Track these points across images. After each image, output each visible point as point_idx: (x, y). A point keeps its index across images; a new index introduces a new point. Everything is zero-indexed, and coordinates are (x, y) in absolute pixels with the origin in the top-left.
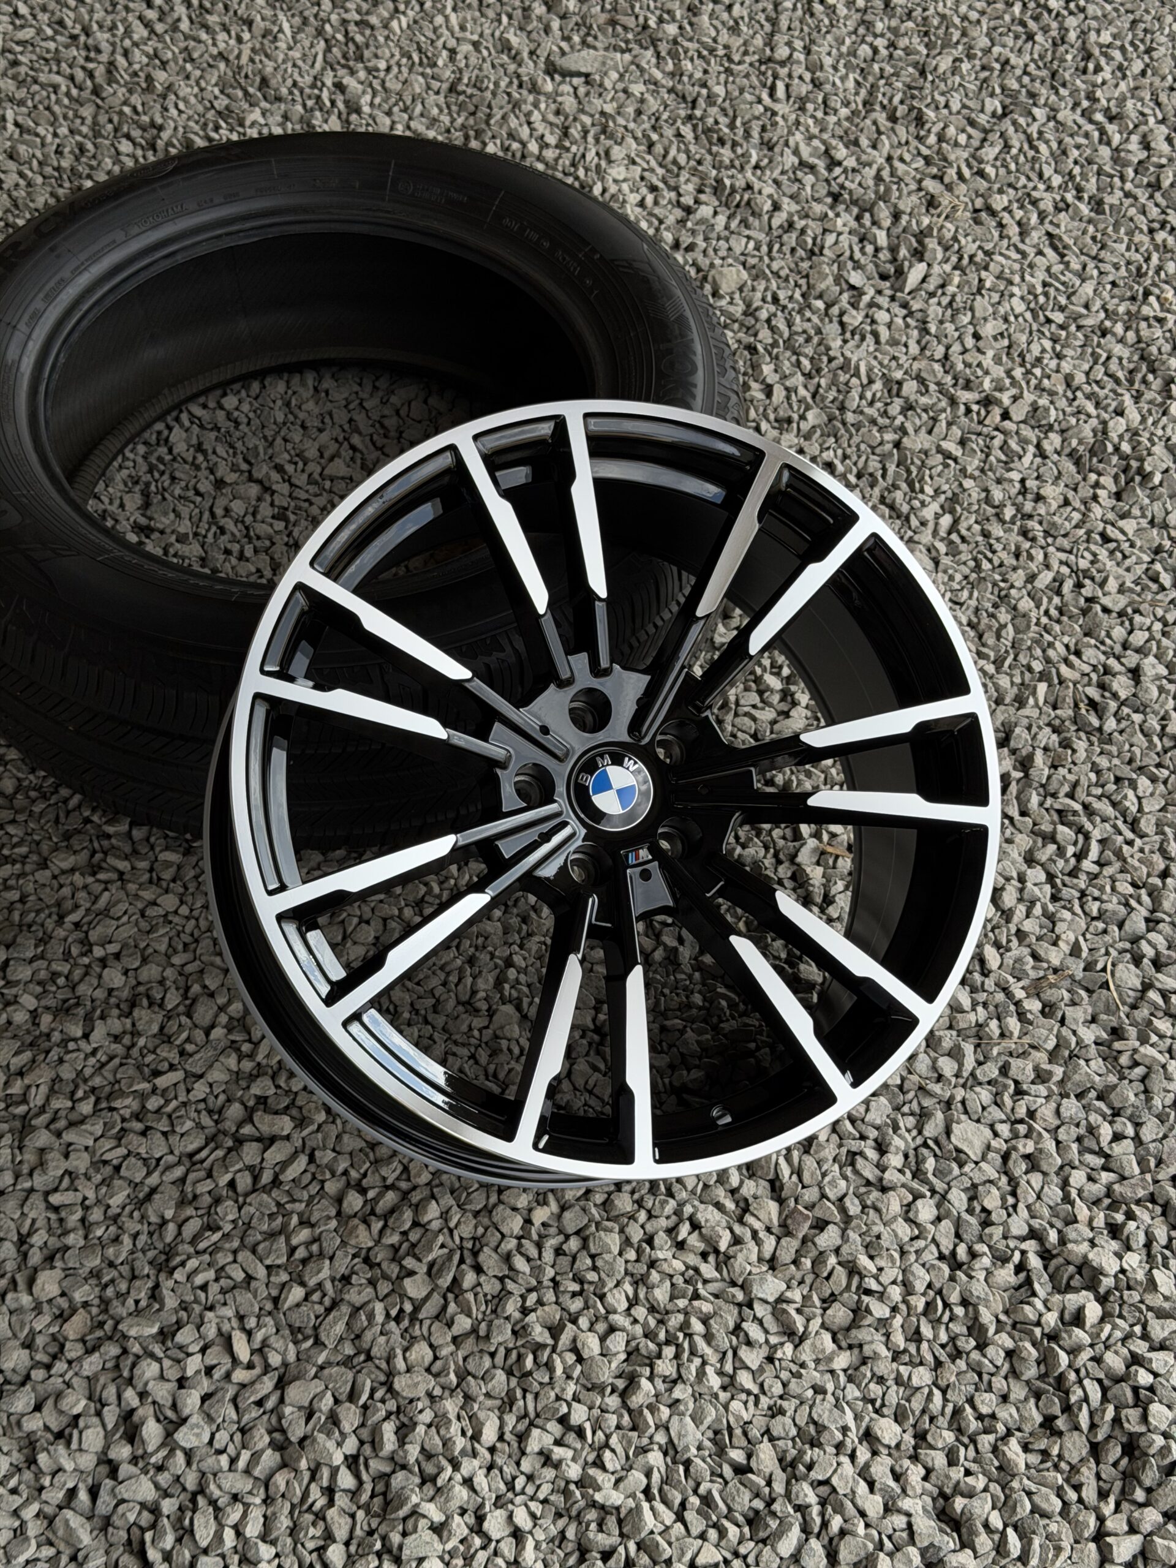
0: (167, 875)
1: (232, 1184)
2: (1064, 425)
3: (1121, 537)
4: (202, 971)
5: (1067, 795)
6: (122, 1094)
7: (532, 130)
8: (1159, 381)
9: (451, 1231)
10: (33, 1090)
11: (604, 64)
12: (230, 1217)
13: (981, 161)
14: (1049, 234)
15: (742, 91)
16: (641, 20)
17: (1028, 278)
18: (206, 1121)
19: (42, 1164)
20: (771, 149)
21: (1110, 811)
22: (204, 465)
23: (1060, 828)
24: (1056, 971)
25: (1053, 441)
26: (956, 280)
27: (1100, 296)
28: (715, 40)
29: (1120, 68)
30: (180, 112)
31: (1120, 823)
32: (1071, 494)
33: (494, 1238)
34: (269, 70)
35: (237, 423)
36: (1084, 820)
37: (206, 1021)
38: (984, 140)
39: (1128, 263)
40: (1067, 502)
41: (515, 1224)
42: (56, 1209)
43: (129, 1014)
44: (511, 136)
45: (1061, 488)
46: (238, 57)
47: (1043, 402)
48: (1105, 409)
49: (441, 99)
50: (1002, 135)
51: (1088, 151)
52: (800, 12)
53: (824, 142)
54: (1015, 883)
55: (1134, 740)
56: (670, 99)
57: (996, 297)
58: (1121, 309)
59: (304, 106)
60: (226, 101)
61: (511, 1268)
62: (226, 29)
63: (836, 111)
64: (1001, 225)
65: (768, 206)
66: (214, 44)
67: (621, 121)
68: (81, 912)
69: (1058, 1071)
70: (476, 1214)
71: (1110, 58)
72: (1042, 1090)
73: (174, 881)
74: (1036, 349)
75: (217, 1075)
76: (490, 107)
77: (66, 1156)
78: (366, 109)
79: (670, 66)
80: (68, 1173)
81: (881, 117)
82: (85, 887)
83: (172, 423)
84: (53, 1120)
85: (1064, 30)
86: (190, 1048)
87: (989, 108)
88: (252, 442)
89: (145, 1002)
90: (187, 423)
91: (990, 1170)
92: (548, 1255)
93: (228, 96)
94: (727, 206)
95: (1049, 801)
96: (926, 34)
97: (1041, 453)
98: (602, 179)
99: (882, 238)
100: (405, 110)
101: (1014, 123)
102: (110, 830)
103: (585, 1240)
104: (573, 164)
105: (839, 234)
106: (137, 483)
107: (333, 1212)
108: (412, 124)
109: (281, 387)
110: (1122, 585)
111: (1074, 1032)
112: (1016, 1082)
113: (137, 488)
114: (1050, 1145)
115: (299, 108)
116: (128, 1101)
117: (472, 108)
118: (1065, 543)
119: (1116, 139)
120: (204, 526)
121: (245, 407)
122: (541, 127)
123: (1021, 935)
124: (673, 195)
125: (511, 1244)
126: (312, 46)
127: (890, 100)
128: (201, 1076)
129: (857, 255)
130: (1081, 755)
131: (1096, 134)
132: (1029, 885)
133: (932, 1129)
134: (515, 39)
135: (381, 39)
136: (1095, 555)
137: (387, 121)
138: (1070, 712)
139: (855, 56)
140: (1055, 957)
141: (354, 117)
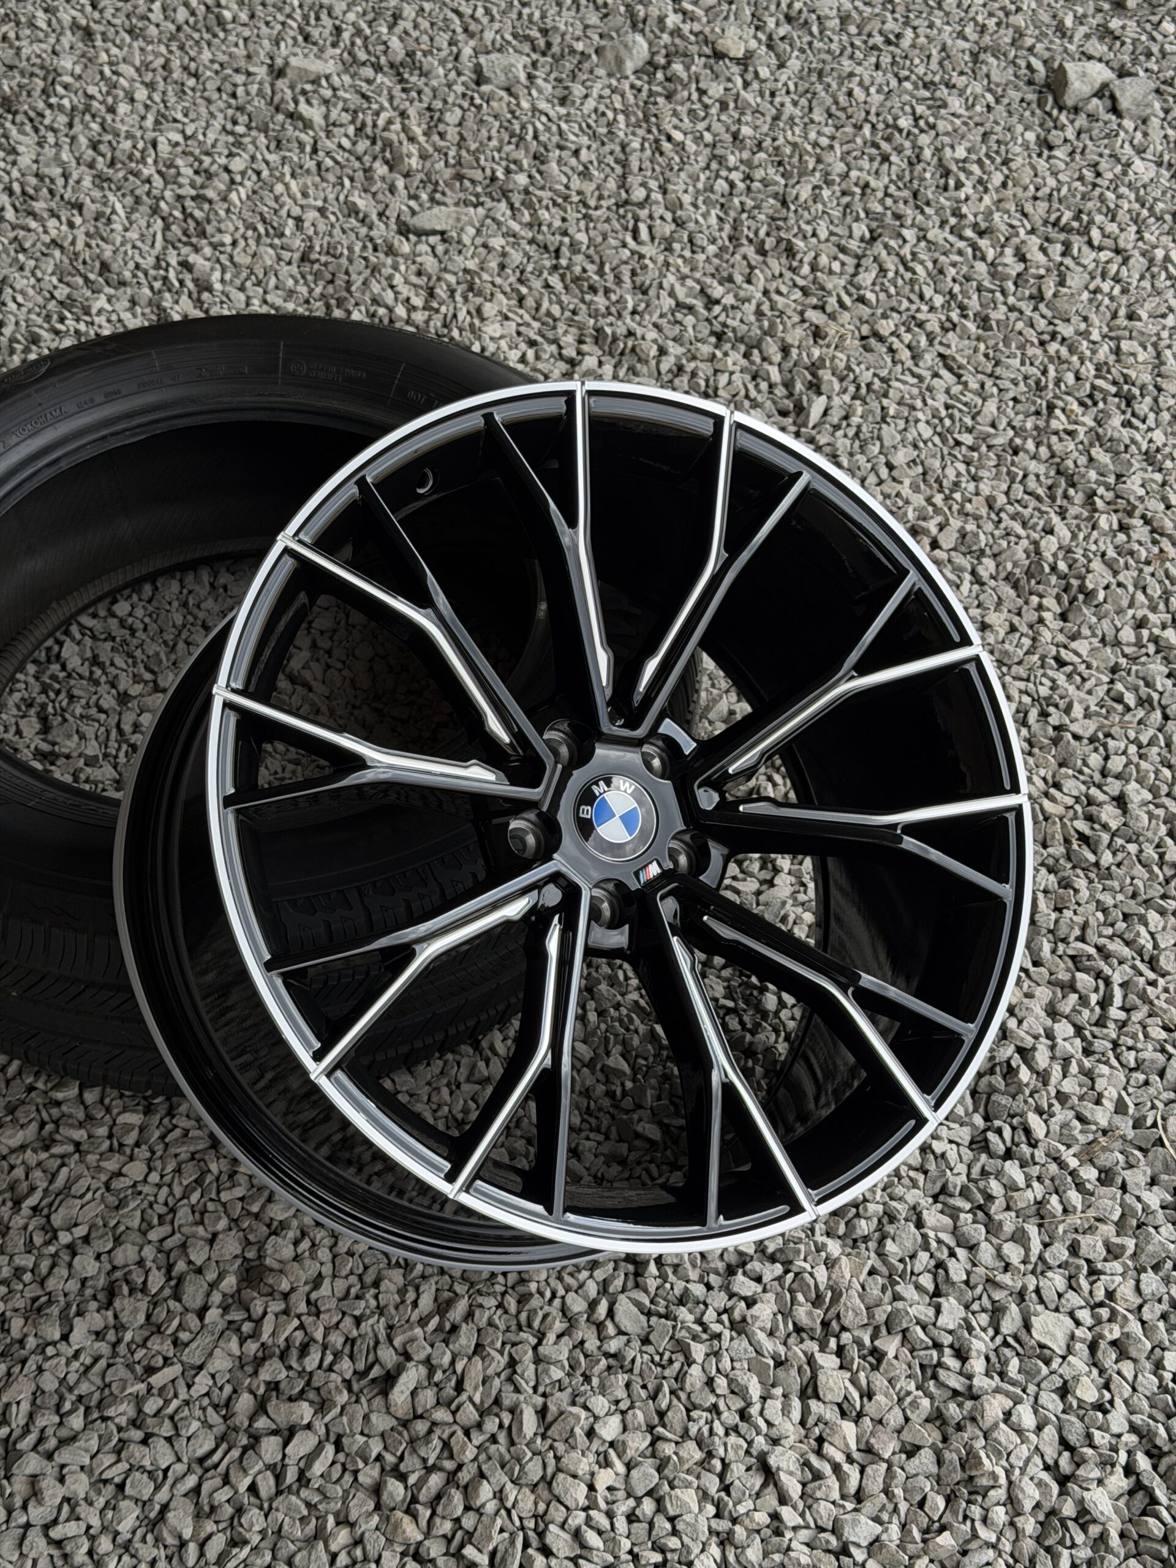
0: (131, 1139)
1: (253, 1489)
2: (996, 549)
3: (1076, 659)
4: (184, 1246)
5: (1077, 939)
6: (115, 1399)
7: (396, 293)
8: (1080, 495)
9: (509, 1512)
10: (14, 1408)
11: (458, 220)
12: (257, 1528)
13: (859, 288)
14: (941, 355)
15: (605, 237)
16: (488, 172)
17: (930, 401)
18: (213, 1417)
19: (35, 1493)
20: (645, 293)
21: (1126, 952)
22: (103, 679)
23: (1080, 975)
24: (1105, 1132)
25: (987, 567)
26: (859, 410)
27: (1004, 413)
28: (567, 187)
29: (980, 181)
30: (19, 305)
31: (1138, 963)
32: (1016, 620)
33: (557, 1513)
34: (108, 254)
35: (133, 631)
36: (1101, 964)
37: (198, 1303)
38: (858, 266)
39: (1026, 378)
40: (1013, 629)
41: (580, 1493)
42: (59, 1544)
43: (109, 1304)
44: (375, 301)
45: (1005, 615)
46: (73, 243)
47: (971, 527)
48: (1033, 528)
49: (294, 269)
50: (876, 259)
51: (965, 269)
52: (648, 152)
53: (698, 282)
54: (1043, 1040)
55: (1135, 872)
56: (531, 250)
57: (901, 424)
58: (1029, 425)
59: (151, 288)
60: (67, 290)
61: (583, 1546)
62: (54, 214)
63: (703, 249)
64: (891, 350)
65: (654, 351)
66: (46, 232)
67: (486, 277)
68: (38, 1194)
69: (1130, 1243)
70: (534, 1487)
71: (970, 174)
72: (1116, 1266)
73: (137, 1144)
74: (951, 473)
75: (221, 1363)
76: (347, 273)
77: (62, 1480)
78: (218, 286)
79: (527, 218)
80: (67, 1500)
81: (750, 251)
82: (39, 1164)
83: (62, 638)
84: (41, 1440)
85: (918, 150)
86: (184, 1336)
87: (857, 233)
88: (152, 648)
89: (125, 1289)
90: (78, 636)
91: (1079, 1363)
92: (621, 1524)
93: (68, 284)
94: (611, 354)
95: (1061, 947)
96: (780, 163)
97: (978, 580)
98: (479, 338)
99: (775, 375)
100: (259, 283)
101: (886, 246)
102: (59, 1096)
103: (659, 1502)
104: (445, 326)
105: (732, 373)
106: (30, 705)
107: (371, 1505)
108: (269, 298)
109: (175, 586)
110: (1087, 709)
111: (1138, 1199)
112: (1088, 1261)
113: (32, 711)
114: (1135, 1327)
115: (146, 291)
116: (123, 1407)
117: (329, 277)
118: (1021, 671)
119: (991, 254)
120: (113, 744)
121: (139, 612)
122: (405, 291)
123: (1062, 1097)
124: (553, 348)
125: (578, 1518)
126: (149, 226)
127: (756, 233)
128: (201, 1368)
129: (753, 393)
130: (1085, 894)
131: (969, 250)
132: (1059, 1041)
133: (1010, 1323)
134: (362, 202)
135: (222, 213)
136: (1053, 681)
137: (242, 297)
138: (1062, 850)
139: (712, 190)
140: (1102, 1116)
141: (205, 296)
